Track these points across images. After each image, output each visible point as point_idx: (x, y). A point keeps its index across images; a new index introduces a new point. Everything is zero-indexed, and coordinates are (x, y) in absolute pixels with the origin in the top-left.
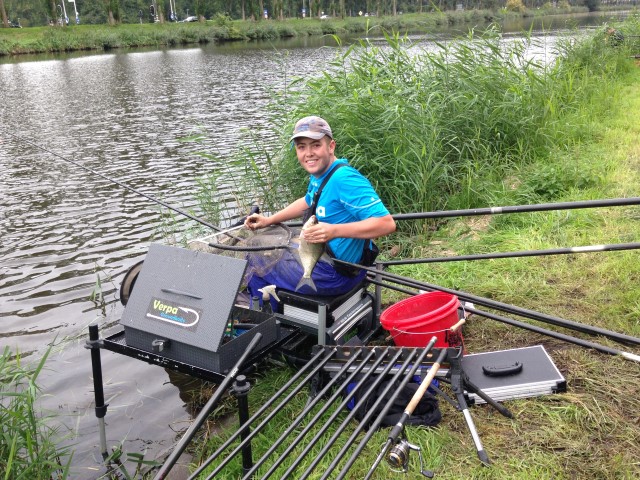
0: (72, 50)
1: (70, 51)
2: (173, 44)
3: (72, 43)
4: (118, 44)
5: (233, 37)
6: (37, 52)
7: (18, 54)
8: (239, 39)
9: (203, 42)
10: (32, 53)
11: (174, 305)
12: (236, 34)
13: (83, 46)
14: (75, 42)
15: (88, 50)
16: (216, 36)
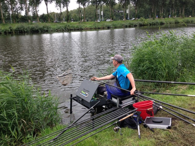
0: (99, 28)
1: (99, 29)
2: (126, 27)
3: (100, 27)
4: (111, 27)
5: (145, 24)
6: (91, 29)
7: (86, 29)
8: (146, 25)
9: (135, 26)
10: (90, 29)
11: (85, 92)
12: (146, 23)
13: (102, 27)
14: (101, 26)
15: (103, 28)
16: (139, 24)
